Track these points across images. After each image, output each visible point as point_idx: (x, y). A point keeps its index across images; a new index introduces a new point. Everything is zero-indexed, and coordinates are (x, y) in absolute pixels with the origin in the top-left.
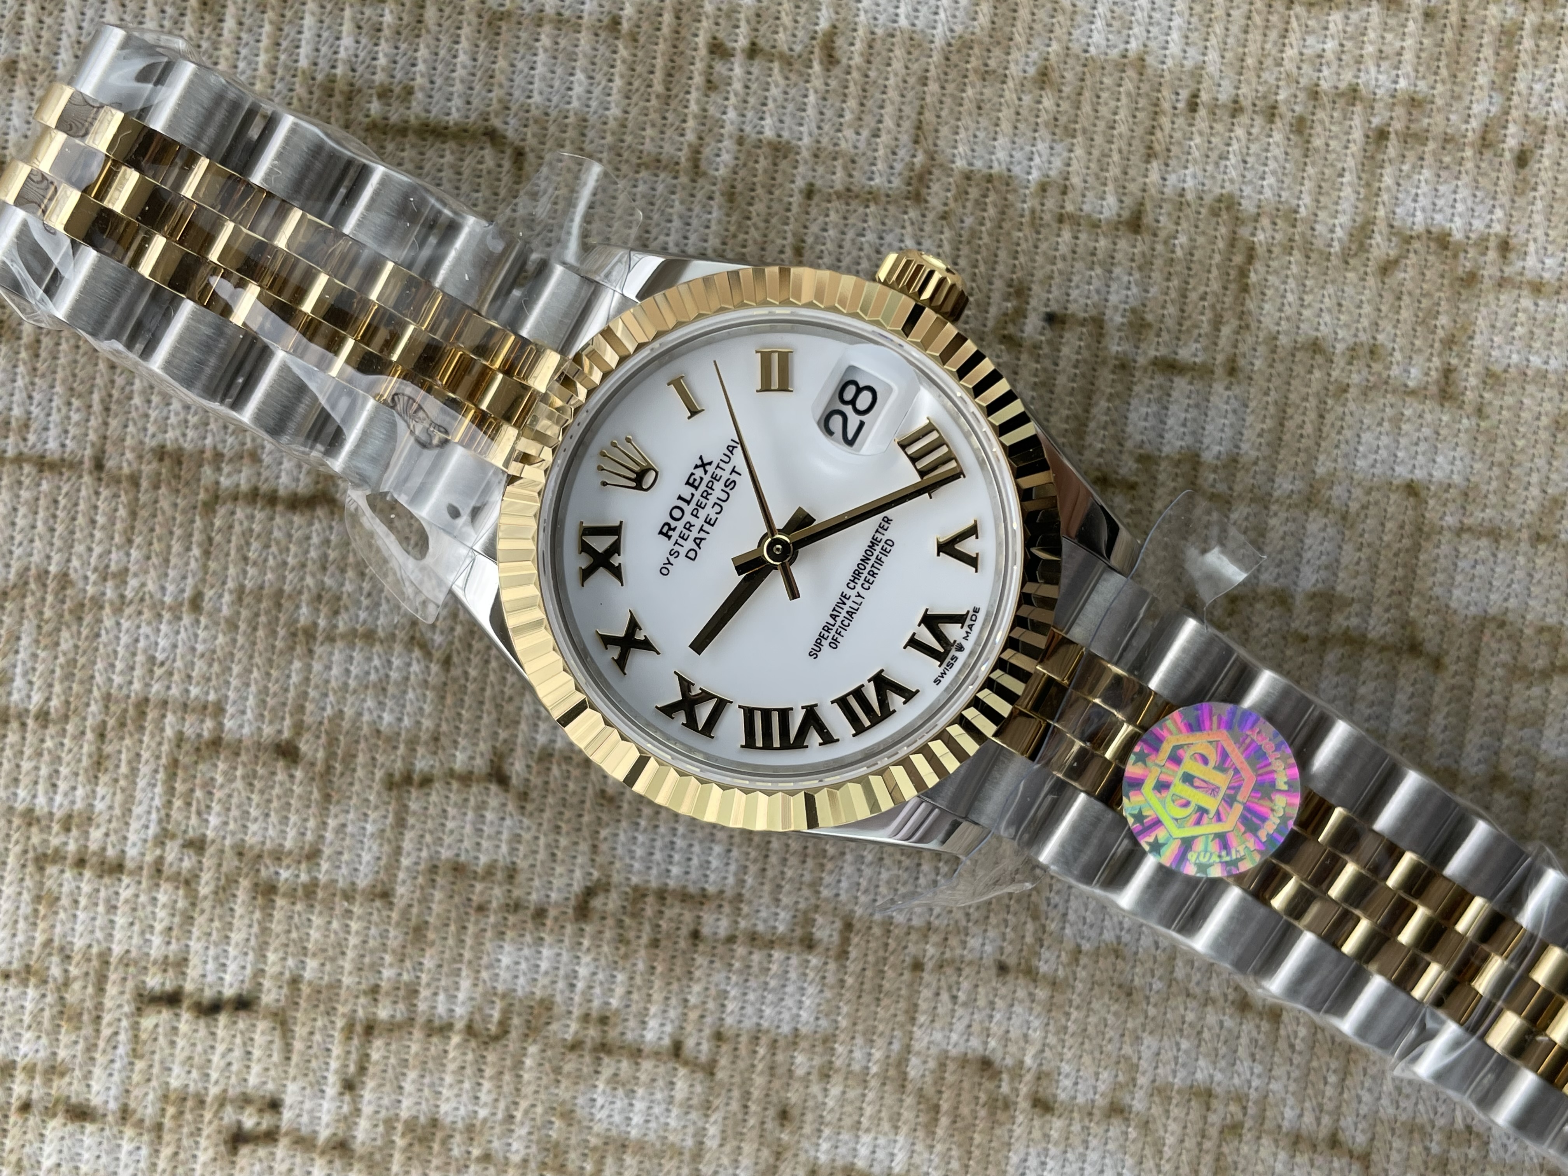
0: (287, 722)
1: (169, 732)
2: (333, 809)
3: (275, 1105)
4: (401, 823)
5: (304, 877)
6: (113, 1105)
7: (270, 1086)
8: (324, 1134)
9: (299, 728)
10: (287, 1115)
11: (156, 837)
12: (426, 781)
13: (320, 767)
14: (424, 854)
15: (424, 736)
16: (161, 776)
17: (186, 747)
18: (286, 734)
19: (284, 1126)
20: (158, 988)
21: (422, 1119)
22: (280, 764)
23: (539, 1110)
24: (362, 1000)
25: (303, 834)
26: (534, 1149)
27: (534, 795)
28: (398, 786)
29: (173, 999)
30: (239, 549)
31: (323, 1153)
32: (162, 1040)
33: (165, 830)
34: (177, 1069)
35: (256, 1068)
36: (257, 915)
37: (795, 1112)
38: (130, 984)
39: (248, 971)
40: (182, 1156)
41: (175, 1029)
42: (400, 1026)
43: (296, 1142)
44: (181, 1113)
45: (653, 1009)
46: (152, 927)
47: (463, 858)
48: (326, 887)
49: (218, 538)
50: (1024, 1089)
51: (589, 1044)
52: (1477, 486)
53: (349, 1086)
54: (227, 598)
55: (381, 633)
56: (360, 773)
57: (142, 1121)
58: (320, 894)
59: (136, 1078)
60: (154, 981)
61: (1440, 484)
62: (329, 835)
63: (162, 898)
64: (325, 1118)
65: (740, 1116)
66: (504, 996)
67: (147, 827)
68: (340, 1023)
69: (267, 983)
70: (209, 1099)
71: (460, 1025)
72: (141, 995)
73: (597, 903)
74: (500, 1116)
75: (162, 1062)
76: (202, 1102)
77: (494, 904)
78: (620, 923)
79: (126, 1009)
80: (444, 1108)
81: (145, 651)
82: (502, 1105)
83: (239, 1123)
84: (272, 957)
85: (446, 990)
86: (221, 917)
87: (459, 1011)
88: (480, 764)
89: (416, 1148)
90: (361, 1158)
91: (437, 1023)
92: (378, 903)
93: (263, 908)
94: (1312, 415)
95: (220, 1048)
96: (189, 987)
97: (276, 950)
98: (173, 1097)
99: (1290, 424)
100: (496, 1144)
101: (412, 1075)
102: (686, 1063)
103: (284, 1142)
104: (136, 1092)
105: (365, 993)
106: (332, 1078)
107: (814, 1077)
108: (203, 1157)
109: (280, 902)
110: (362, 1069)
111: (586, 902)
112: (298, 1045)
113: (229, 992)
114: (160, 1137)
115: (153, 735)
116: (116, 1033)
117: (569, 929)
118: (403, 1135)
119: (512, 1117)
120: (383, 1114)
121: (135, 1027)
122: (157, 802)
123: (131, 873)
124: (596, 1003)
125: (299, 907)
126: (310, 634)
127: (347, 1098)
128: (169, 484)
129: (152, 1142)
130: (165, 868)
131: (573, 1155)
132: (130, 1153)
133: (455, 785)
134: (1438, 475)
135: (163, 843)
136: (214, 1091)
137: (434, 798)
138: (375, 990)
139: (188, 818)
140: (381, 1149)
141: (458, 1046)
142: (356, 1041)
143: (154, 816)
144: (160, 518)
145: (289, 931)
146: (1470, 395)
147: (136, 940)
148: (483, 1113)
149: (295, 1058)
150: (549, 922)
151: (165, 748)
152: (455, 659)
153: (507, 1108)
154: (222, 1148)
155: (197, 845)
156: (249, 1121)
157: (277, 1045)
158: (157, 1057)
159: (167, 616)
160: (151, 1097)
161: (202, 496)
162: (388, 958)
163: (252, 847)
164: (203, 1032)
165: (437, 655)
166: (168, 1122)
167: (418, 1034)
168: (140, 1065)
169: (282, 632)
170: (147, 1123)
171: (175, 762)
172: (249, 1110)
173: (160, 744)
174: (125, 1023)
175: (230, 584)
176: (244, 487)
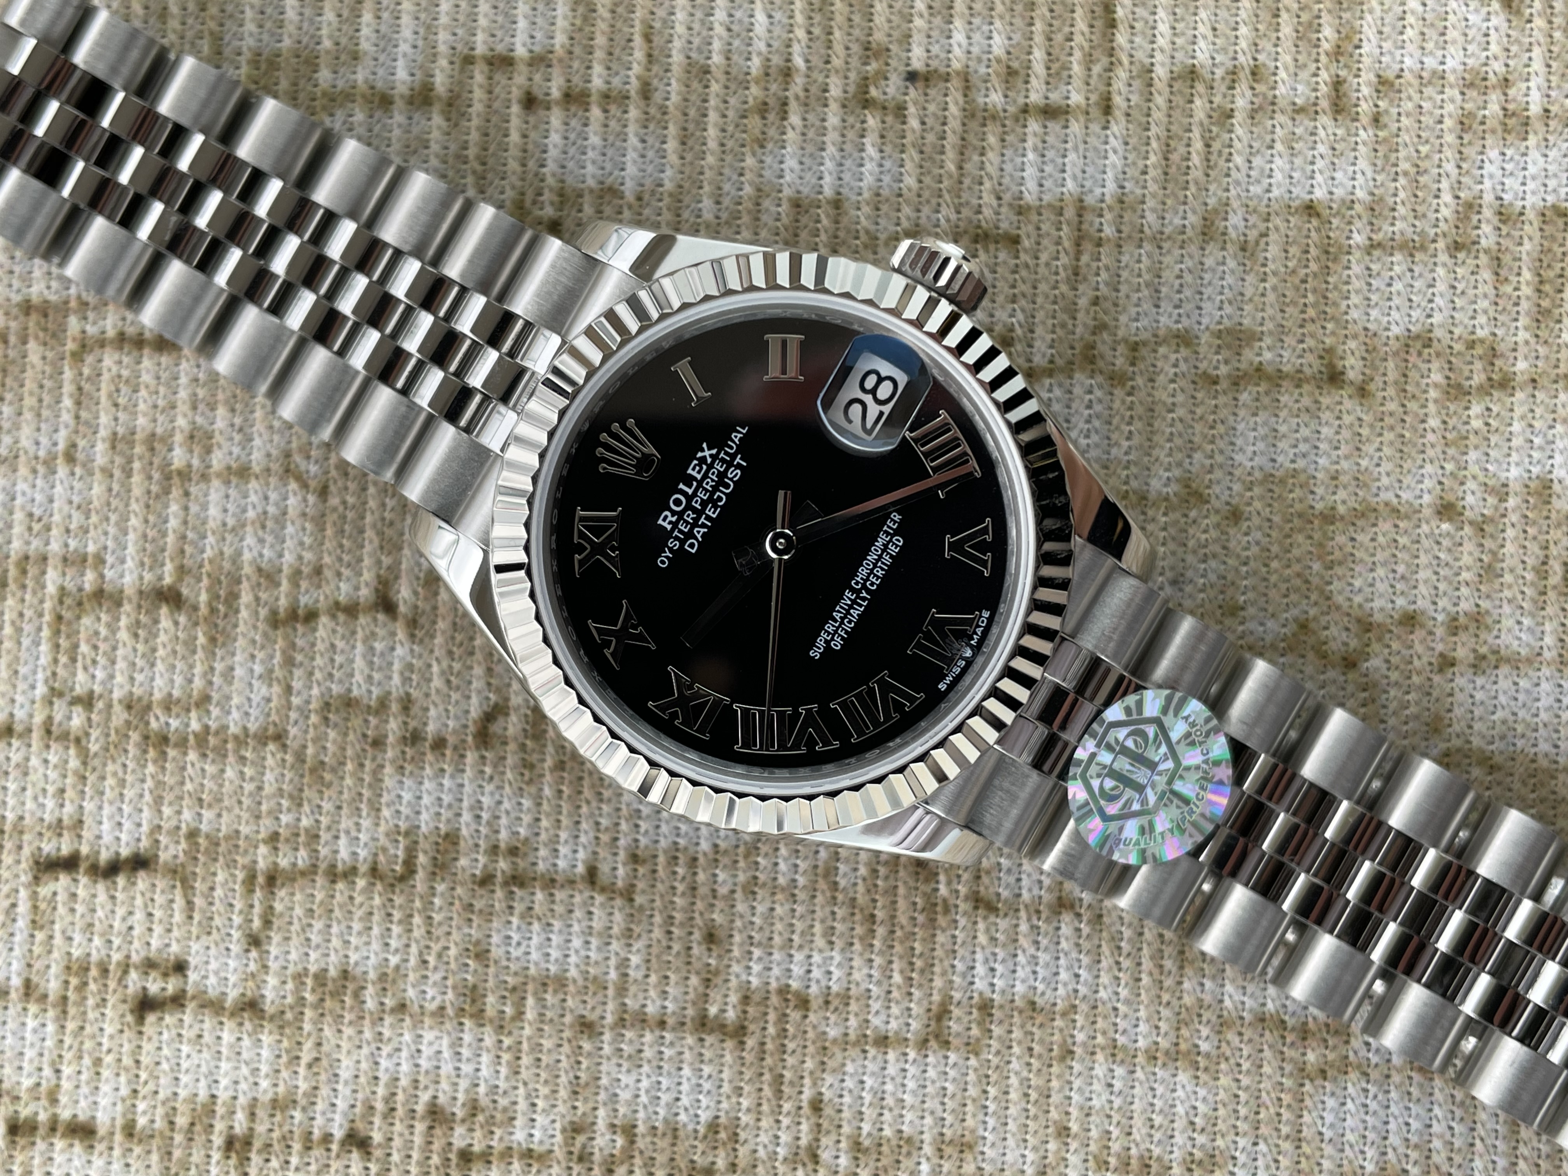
0: (169, 567)
1: (51, 589)
2: (219, 653)
3: (180, 967)
4: (289, 662)
5: (195, 726)
6: (16, 982)
7: (175, 948)
8: (233, 994)
9: (181, 571)
10: (193, 976)
11: (43, 698)
12: (311, 616)
13: (204, 610)
14: (315, 691)
15: (306, 570)
16: (46, 633)
17: (68, 601)
18: (168, 580)
19: (190, 990)
20: (54, 853)
21: (333, 972)
22: (164, 610)
23: (453, 952)
24: (263, 850)
25: (190, 681)
26: (450, 995)
27: (423, 620)
28: (285, 623)
29: (70, 864)
30: (110, 396)
31: (232, 1015)
32: (61, 910)
33: (52, 689)
34: (78, 937)
35: (158, 929)
36: (151, 768)
37: (721, 934)
38: (26, 851)
39: (145, 828)
40: (88, 1030)
41: (74, 895)
42: (303, 874)
43: (202, 1006)
44: (85, 984)
45: (563, 835)
46: (44, 791)
47: (355, 692)
48: (217, 733)
49: (87, 387)
50: (963, 889)
51: (499, 878)
52: (1381, 199)
53: (254, 941)
54: (100, 447)
55: (256, 468)
56: (244, 614)
57: (45, 996)
58: (212, 741)
59: (37, 950)
60: (48, 848)
61: (1343, 201)
62: (217, 680)
63: (53, 758)
64: (233, 979)
65: (664, 943)
66: (407, 834)
67: (33, 687)
68: (240, 875)
69: (163, 839)
70: (112, 968)
71: (363, 868)
72: (37, 863)
73: (495, 728)
74: (413, 961)
75: (63, 932)
76: (105, 971)
77: (391, 739)
78: (523, 747)
79: (23, 878)
80: (354, 957)
81: (23, 508)
82: (414, 949)
83: (144, 989)
84: (167, 811)
85: (348, 832)
86: (115, 774)
87: (363, 853)
88: (365, 593)
89: (328, 1003)
90: (272, 1019)
91: (340, 867)
92: (271, 747)
93: (155, 762)
94: (1198, 145)
95: (120, 912)
96: (85, 850)
97: (170, 804)
98: (75, 967)
99: (1175, 157)
100: (411, 993)
101: (318, 925)
102: (603, 890)
103: (191, 1006)
104: (38, 965)
105: (265, 842)
106: (236, 934)
107: (739, 895)
108: (109, 1029)
109: (172, 753)
110: (267, 923)
111: (485, 728)
112: (199, 901)
113: (125, 852)
114: (65, 1012)
115: (34, 593)
116: (14, 905)
117: (471, 757)
118: (313, 990)
119: (425, 962)
120: (291, 969)
121: (34, 896)
122: (43, 661)
123: (20, 736)
124: (504, 835)
125: (192, 756)
126: (185, 475)
127: (254, 954)
128: (37, 338)
129: (57, 1019)
130: (54, 728)
131: (491, 999)
132: (35, 1031)
133: (341, 617)
134: (1339, 192)
135: (51, 703)
136: (116, 957)
137: (321, 633)
138: (274, 838)
139: (74, 674)
140: (291, 1008)
141: (363, 891)
142: (258, 894)
143: (40, 676)
144: (29, 373)
145: (182, 783)
146: (1365, 107)
147: (30, 805)
148: (394, 960)
149: (197, 917)
150: (448, 752)
151: (48, 605)
152: (332, 488)
153: (421, 954)
154: (129, 1018)
155: (87, 701)
156: (154, 987)
157: (179, 903)
158: (57, 927)
159: (41, 469)
160: (53, 970)
161: (70, 346)
162: (285, 803)
163: (140, 699)
164: (102, 897)
165: (313, 484)
166: (72, 995)
167: (320, 880)
168: (40, 936)
169: (156, 476)
170: (51, 998)
171: (59, 618)
172: (153, 974)
173: (42, 602)
174: (23, 894)
175: (103, 433)
176: (111, 333)
